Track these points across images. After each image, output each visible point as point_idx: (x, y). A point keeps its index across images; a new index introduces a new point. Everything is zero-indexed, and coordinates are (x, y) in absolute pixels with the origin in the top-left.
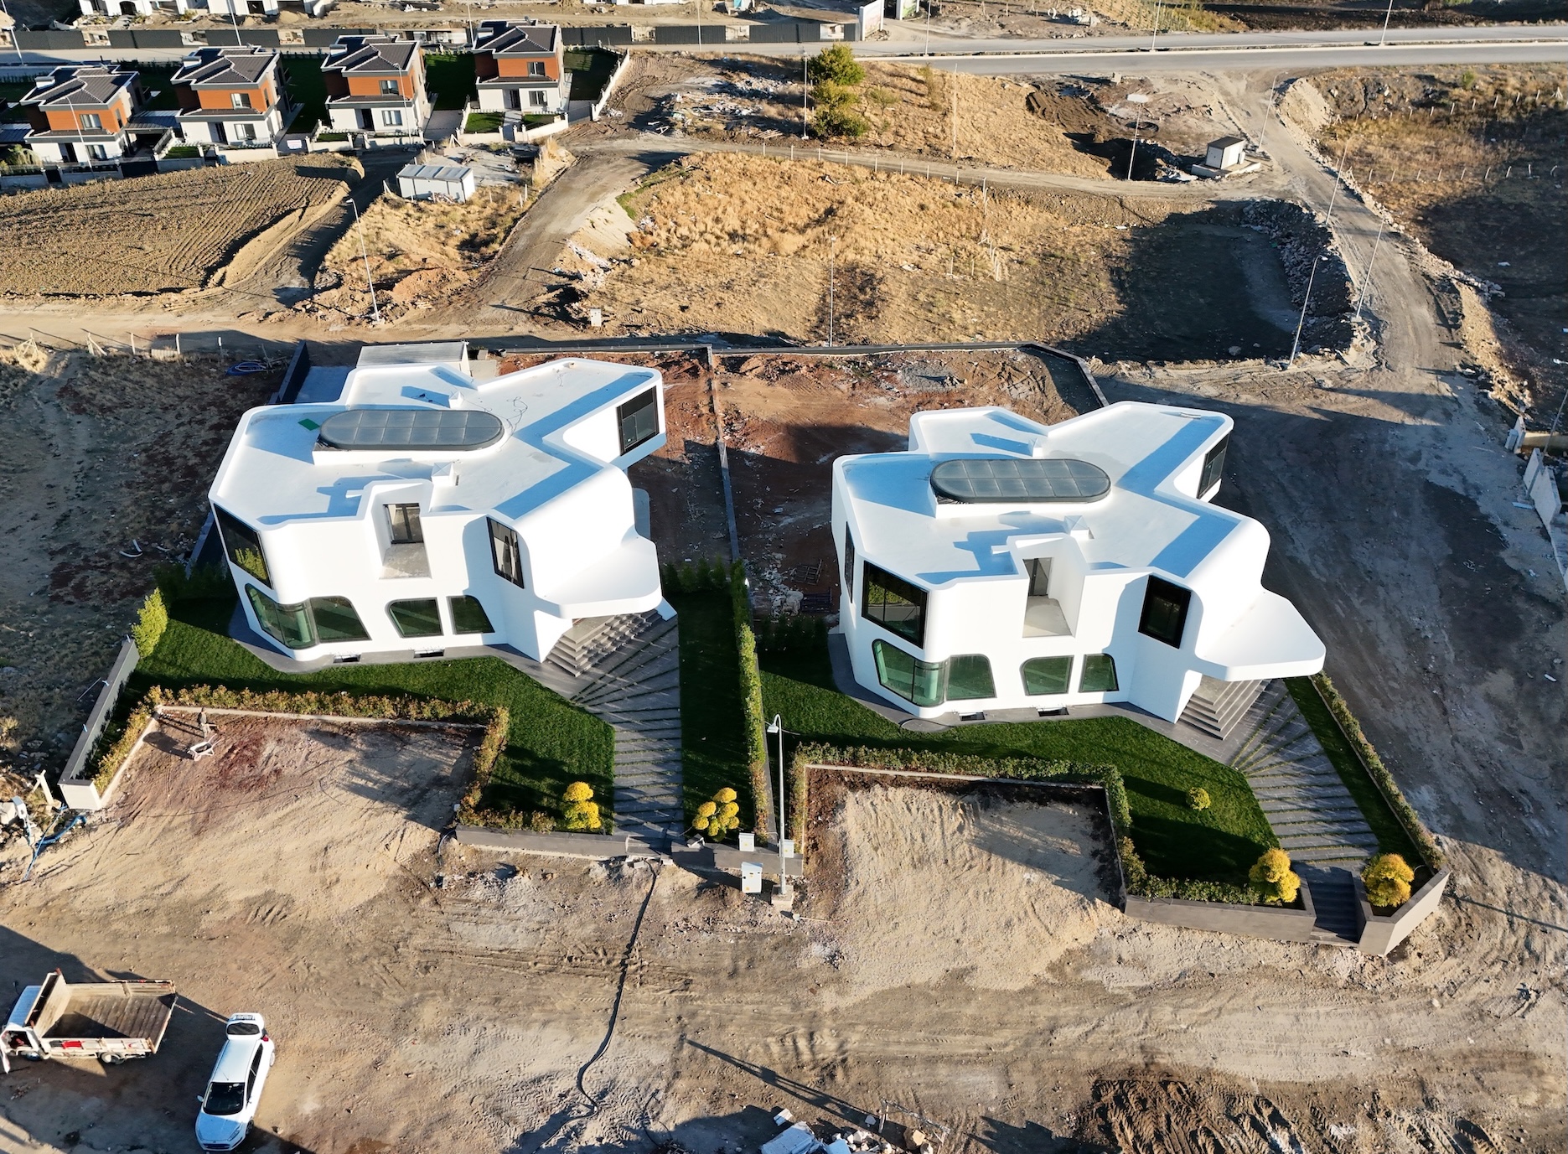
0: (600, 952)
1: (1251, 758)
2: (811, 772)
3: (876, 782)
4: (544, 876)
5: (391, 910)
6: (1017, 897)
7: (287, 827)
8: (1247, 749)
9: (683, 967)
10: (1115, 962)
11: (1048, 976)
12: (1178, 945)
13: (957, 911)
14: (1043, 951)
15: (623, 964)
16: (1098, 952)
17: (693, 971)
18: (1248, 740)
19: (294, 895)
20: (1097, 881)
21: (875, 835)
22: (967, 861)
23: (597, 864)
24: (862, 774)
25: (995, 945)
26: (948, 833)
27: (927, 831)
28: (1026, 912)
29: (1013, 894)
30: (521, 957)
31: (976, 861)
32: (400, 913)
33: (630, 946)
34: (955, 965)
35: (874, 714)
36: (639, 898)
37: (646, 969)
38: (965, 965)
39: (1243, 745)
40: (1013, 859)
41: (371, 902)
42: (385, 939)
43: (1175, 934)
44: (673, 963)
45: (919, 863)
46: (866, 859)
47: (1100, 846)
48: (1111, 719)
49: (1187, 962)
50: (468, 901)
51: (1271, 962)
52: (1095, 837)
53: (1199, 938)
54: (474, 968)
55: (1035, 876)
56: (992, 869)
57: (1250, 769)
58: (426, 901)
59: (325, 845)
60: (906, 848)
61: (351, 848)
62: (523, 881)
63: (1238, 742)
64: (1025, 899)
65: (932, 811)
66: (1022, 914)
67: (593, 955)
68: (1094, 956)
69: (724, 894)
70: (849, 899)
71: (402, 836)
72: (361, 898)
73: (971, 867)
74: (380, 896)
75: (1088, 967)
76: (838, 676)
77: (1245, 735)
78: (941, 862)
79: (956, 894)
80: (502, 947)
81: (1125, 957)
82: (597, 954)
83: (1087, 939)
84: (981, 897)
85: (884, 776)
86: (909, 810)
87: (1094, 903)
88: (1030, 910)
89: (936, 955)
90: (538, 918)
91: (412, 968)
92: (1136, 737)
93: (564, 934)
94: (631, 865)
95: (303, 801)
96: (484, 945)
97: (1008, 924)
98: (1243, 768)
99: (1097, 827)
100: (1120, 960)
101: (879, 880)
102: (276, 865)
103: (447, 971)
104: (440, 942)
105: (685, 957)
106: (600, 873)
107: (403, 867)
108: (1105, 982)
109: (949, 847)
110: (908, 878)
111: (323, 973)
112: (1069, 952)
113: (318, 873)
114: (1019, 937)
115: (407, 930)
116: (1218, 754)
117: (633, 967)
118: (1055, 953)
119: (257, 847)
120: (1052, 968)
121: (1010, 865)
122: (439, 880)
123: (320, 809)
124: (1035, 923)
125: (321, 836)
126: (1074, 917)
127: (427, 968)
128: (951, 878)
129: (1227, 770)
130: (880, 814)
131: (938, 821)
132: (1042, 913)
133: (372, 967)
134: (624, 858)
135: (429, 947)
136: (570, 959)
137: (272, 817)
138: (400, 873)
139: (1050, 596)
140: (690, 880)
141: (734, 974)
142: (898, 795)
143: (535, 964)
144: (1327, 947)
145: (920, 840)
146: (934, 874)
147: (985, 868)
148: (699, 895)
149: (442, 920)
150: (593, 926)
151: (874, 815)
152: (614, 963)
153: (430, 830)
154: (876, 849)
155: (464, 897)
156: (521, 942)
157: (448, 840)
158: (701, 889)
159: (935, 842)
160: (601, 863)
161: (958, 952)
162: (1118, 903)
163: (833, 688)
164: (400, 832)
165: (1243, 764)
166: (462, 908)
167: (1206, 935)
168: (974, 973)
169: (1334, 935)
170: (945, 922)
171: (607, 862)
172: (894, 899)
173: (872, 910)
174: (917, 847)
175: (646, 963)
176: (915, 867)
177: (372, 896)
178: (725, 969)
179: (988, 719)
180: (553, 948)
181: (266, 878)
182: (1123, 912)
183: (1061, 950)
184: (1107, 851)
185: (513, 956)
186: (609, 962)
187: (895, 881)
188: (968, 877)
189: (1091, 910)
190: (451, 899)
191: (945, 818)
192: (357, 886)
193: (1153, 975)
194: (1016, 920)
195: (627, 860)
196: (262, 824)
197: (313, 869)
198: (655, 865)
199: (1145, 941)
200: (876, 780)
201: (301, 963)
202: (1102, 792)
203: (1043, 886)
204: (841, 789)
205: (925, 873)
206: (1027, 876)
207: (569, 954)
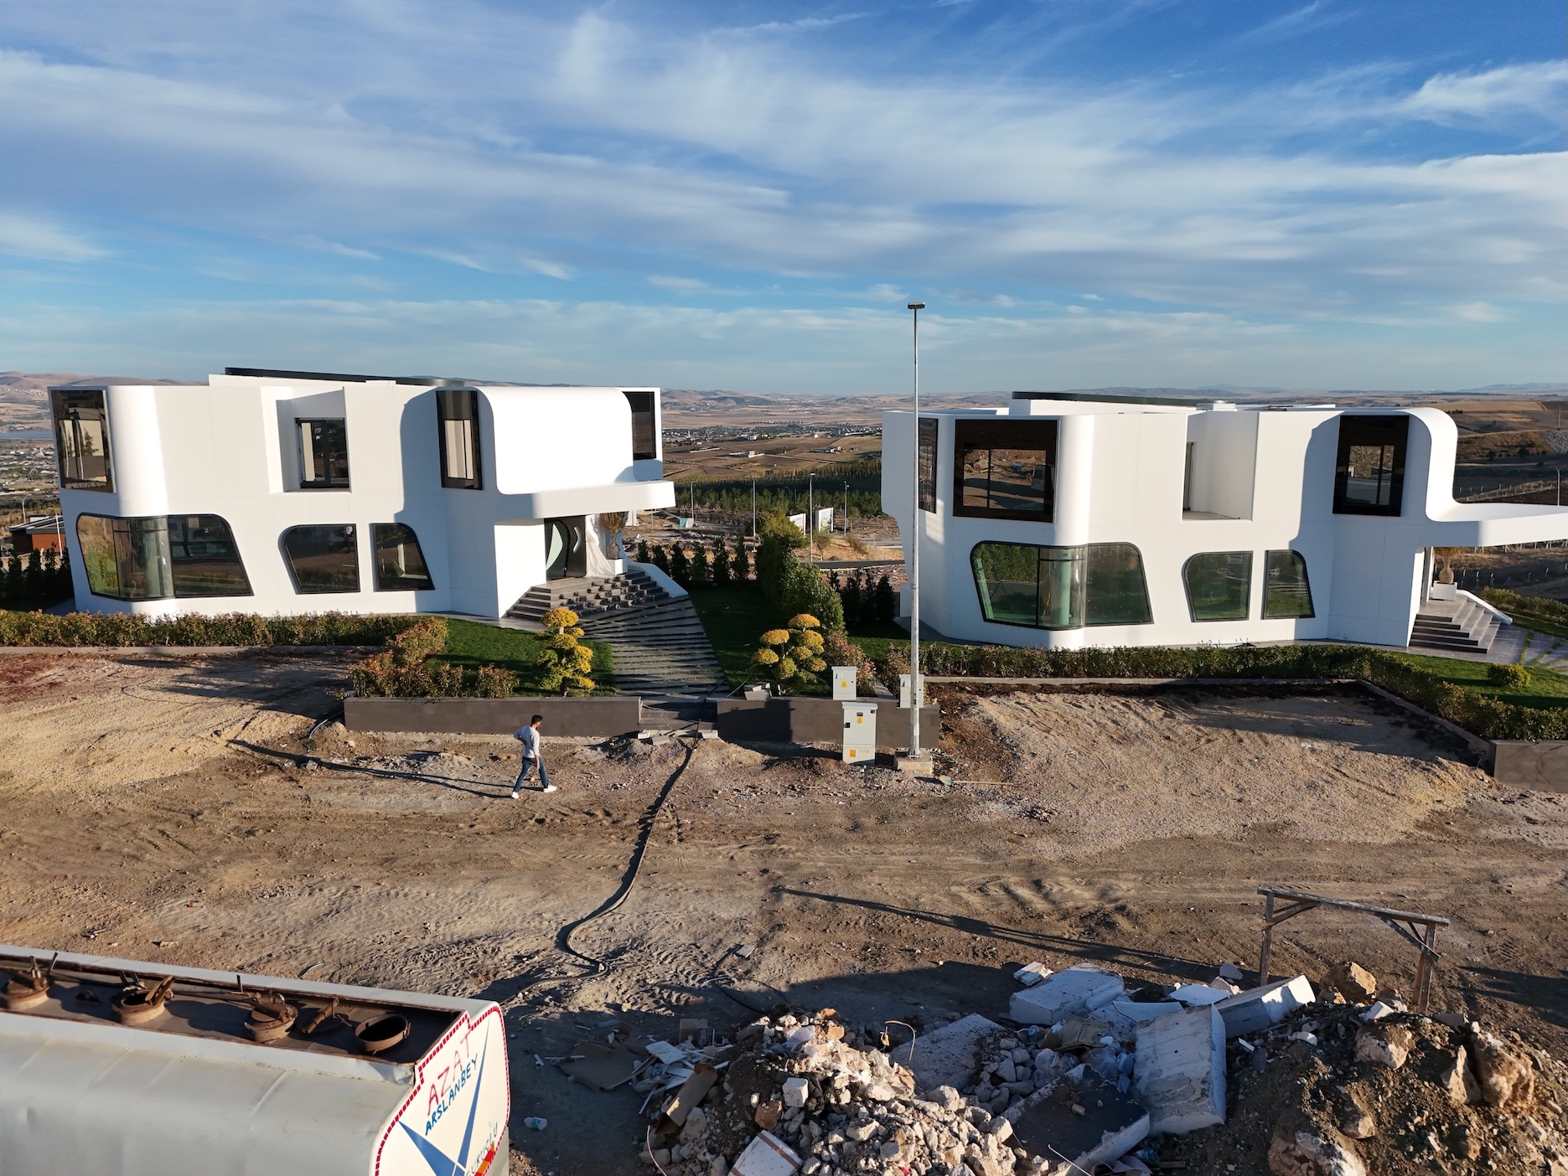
0: (598, 813)
4: (495, 759)
5: (199, 785)
6: (1306, 763)
7: (43, 720)
9: (758, 824)
10: (1524, 822)
11: (1425, 832)
13: (1216, 775)
14: (1394, 810)
15: (644, 822)
16: (1487, 814)
17: (776, 827)
19: (18, 772)
20: (1423, 743)
21: (1039, 722)
22: (1199, 736)
23: (587, 748)
24: (992, 683)
25: (1306, 804)
26: (1152, 719)
27: (1118, 718)
28: (1332, 776)
29: (1297, 760)
30: (444, 819)
31: (1214, 736)
32: (216, 786)
33: (654, 808)
34: (1253, 820)
36: (662, 773)
37: (687, 826)
38: (1271, 820)
41: (164, 779)
42: (176, 807)
44: (738, 820)
45: (1124, 739)
46: (1036, 738)
47: (1397, 717)
52: (1382, 714)
56: (1246, 741)
58: (271, 777)
59: (101, 733)
60: (1094, 730)
61: (150, 734)
62: (456, 760)
64: (1320, 763)
65: (1114, 706)
66: (1328, 778)
67: (585, 815)
68: (1484, 817)
69: (812, 764)
70: (1028, 767)
71: (247, 724)
72: (147, 775)
73: (1210, 741)
74: (185, 773)
75: (1486, 826)
78: (1159, 738)
79: (1203, 762)
80: (407, 812)
81: (1537, 818)
82: (592, 814)
83: (1455, 802)
84: (1247, 764)
85: (1024, 684)
88: (1336, 773)
89: (1212, 811)
91: (219, 832)
94: (647, 740)
95: (85, 700)
96: (373, 810)
97: (1312, 786)
98: (1541, 667)
99: (1377, 707)
100: (1531, 820)
101: (1068, 753)
103: (291, 833)
104: (287, 810)
105: (758, 815)
106: (593, 754)
109: (1163, 729)
110: (1114, 751)
112: (1439, 813)
113: (77, 754)
114: (1339, 797)
115: (224, 800)
117: (663, 825)
118: (1415, 813)
120: (1426, 827)
121: (1270, 736)
123: (111, 705)
124: (1356, 784)
126: (1416, 781)
127: (251, 832)
128: (1185, 749)
130: (1035, 709)
131: (1129, 711)
132: (1359, 775)
133: (134, 832)
134: (634, 735)
135: (262, 814)
136: (540, 820)
138: (230, 757)
139: (1195, 509)
140: (748, 756)
141: (855, 828)
142: (1055, 697)
143: (472, 825)
145: (1112, 724)
146: (1154, 748)
147: (1233, 740)
148: (768, 768)
149: (298, 791)
150: (584, 792)
151: (1026, 710)
152: (627, 821)
153: (298, 716)
154: (1046, 731)
156: (446, 807)
157: (329, 724)
159: (1136, 725)
160: (594, 745)
161: (1248, 809)
162: (1477, 764)
164: (247, 720)
166: (338, 783)
168: (1294, 827)
170: (1205, 784)
171: (604, 743)
172: (1103, 767)
173: (1072, 775)
174: (1111, 729)
175: (686, 820)
176: (1119, 743)
177: (168, 775)
178: (838, 824)
180: (506, 812)
182: (1490, 773)
183: (1423, 811)
185: (428, 818)
186: (616, 821)
187: (1095, 753)
188: (1211, 748)
189: (1438, 770)
190: (320, 777)
191: (1138, 709)
192: (145, 765)
194: (1321, 782)
195: (640, 736)
197: (67, 752)
198: (687, 741)
199: (1551, 805)
200: (1014, 688)
202: (1358, 684)
203: (1338, 752)
204: (964, 694)
205: (1139, 747)
206: (1305, 744)
207: (539, 817)
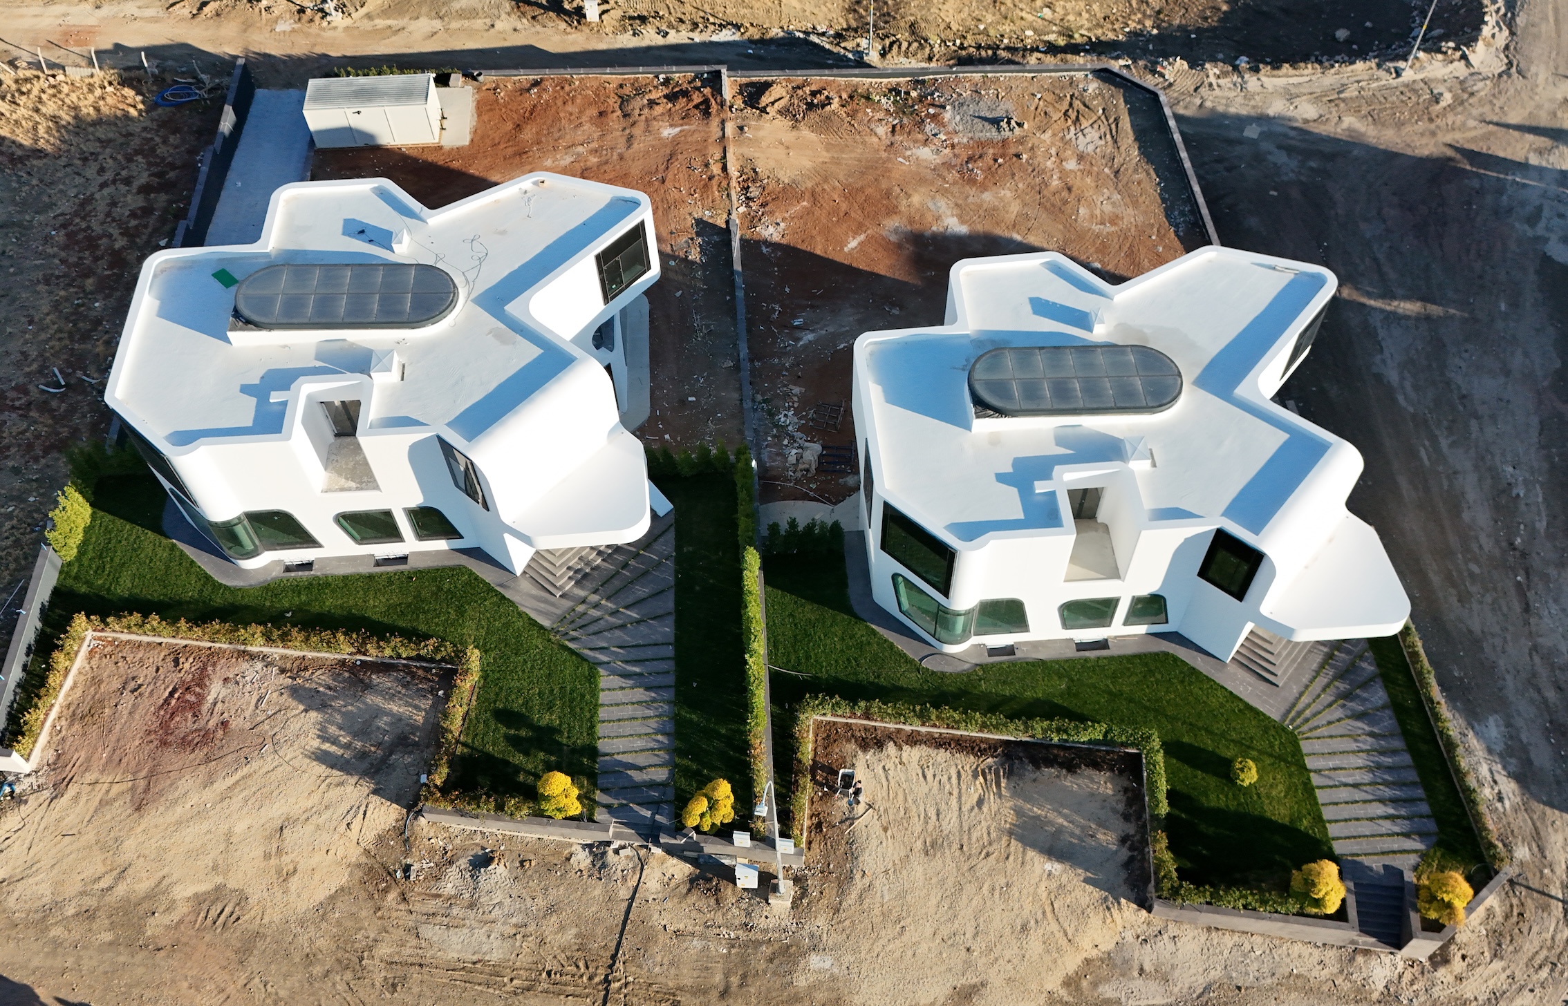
0: (581, 964)
1: (1308, 713)
2: (819, 725)
3: (890, 738)
4: (522, 863)
5: (354, 909)
6: (1035, 894)
7: (237, 801)
8: (1305, 700)
9: (671, 984)
10: (1136, 974)
11: (1063, 993)
12: (1205, 950)
13: (970, 910)
14: (1059, 962)
15: (607, 981)
16: (1118, 961)
17: (680, 989)
18: (1307, 687)
19: (249, 891)
20: (1124, 874)
21: (886, 811)
22: (984, 847)
23: (579, 848)
24: (875, 728)
25: (1008, 954)
26: (965, 809)
27: (943, 807)
28: (1044, 913)
29: (1031, 890)
30: (496, 971)
31: (995, 846)
32: (364, 913)
33: (614, 957)
34: (963, 981)
35: (892, 646)
36: (625, 893)
37: (630, 987)
38: (975, 980)
39: (1301, 694)
40: (1034, 846)
41: (332, 898)
42: (348, 947)
43: (1204, 937)
44: (660, 979)
45: (932, 848)
46: (874, 842)
47: (1131, 829)
48: (1155, 656)
49: (1213, 972)
50: (438, 896)
51: (1303, 971)
52: (1126, 817)
53: (1229, 940)
54: (445, 985)
55: (1056, 867)
56: (1011, 858)
57: (1305, 728)
58: (392, 896)
59: (279, 823)
60: (918, 829)
61: (309, 828)
62: (499, 871)
63: (1295, 690)
64: (1044, 895)
65: (949, 779)
66: (1040, 916)
67: (573, 968)
68: (1114, 966)
69: (718, 890)
70: (854, 895)
71: (365, 812)
72: (321, 894)
73: (988, 855)
74: (342, 889)
75: (1107, 980)
76: (853, 591)
77: (1305, 680)
78: (956, 846)
79: (970, 889)
80: (475, 958)
81: (1148, 967)
82: (578, 967)
83: (1107, 945)
84: (997, 893)
85: (899, 731)
86: (925, 777)
87: (1119, 903)
88: (1048, 909)
89: (943, 968)
90: (514, 920)
91: (378, 985)
92: (1182, 682)
93: (542, 942)
94: (616, 852)
95: (254, 765)
96: (456, 956)
97: (1024, 928)
98: (1299, 727)
99: (1129, 803)
100: (1142, 971)
101: (887, 872)
102: (226, 850)
103: (416, 990)
104: (409, 951)
105: (673, 971)
106: (582, 859)
107: (367, 852)
108: (1123, 1000)
109: (966, 828)
110: (919, 869)
111: (282, 993)
112: (1088, 961)
113: (273, 862)
114: (1034, 945)
115: (372, 936)
116: (1272, 708)
117: (617, 985)
118: (1071, 964)
119: (205, 826)
120: (1068, 983)
121: (1031, 853)
122: (407, 869)
123: (273, 776)
124: (1054, 926)
125: (275, 811)
126: (1095, 920)
127: (394, 986)
128: (966, 868)
129: (1280, 729)
130: (892, 782)
131: (955, 792)
132: (1062, 913)
133: (334, 984)
134: (609, 843)
135: (396, 959)
136: (549, 973)
137: (221, 785)
138: (363, 859)
139: (1100, 519)
140: (681, 869)
141: (724, 993)
142: (913, 755)
143: (512, 980)
144: (1366, 952)
145: (934, 817)
146: (947, 863)
147: (1004, 855)
148: (689, 890)
149: (410, 921)
150: (574, 931)
151: (885, 784)
152: (597, 980)
153: (394, 805)
154: (885, 830)
155: (434, 891)
156: (496, 952)
157: (416, 818)
158: (693, 881)
159: (950, 821)
160: (585, 846)
161: (967, 964)
162: (1144, 904)
163: (849, 611)
164: (363, 808)
165: (1298, 721)
166: (432, 905)
167: (1236, 937)
168: (983, 991)
169: (1373, 940)
170: (956, 925)
171: (590, 846)
172: (901, 895)
173: (877, 911)
174: (930, 827)
175: (631, 979)
176: (927, 853)
177: (333, 891)
178: (716, 987)
179: (1019, 654)
180: (530, 959)
181: (215, 868)
182: (1149, 911)
183: (1079, 960)
184: (1138, 837)
185: (487, 969)
186: (590, 979)
187: (905, 872)
188: (984, 867)
189: (1115, 911)
190: (419, 894)
191: (964, 787)
192: (317, 877)
193: (1176, 990)
194: (1033, 922)
195: (612, 847)
196: (209, 795)
197: (267, 856)
198: (643, 852)
199: (1170, 946)
200: (890, 736)
201: (257, 980)
202: (1138, 756)
203: (1064, 879)
204: (851, 747)
205: (937, 863)
206: (1048, 866)
207: (548, 968)
